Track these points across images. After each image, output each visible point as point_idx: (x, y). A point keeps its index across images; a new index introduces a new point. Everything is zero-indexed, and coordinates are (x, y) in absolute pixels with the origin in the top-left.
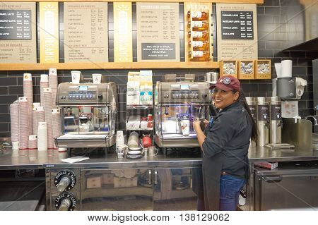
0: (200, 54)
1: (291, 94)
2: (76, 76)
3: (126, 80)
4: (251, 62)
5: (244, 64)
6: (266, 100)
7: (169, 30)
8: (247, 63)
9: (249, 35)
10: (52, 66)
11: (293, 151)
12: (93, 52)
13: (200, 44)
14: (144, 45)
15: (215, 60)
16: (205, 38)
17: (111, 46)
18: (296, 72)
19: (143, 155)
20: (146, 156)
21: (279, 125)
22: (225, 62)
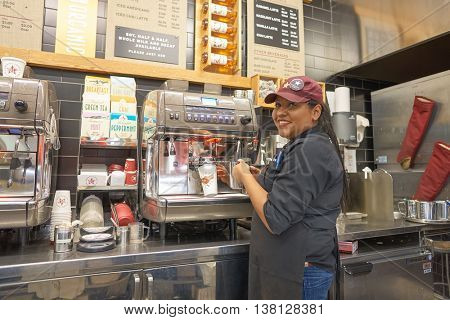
0: (223, 59)
1: (353, 137)
7: (169, 12)
9: (294, 44)
12: (6, 25)
13: (223, 42)
15: (244, 73)
17: (49, 23)
19: (118, 242)
20: (123, 245)
22: (262, 78)
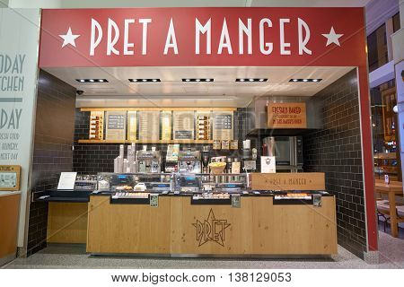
0: (203, 136)
2: (145, 147)
3: (166, 149)
4: (228, 141)
5: (224, 142)
8: (226, 141)
9: (229, 127)
10: (133, 141)
13: (202, 132)
14: (177, 132)
15: (212, 139)
16: (206, 129)
18: (252, 145)
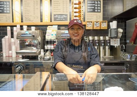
1: (116, 36)
2: (25, 28)
4: (99, 22)
5: (96, 23)
6: (104, 38)
7: (65, 9)
8: (97, 22)
9: (99, 11)
10: (18, 23)
11: (113, 59)
12: (34, 18)
14: (55, 15)
15: (84, 21)
16: (80, 12)
17: (41, 16)
19: (50, 59)
21: (109, 48)
